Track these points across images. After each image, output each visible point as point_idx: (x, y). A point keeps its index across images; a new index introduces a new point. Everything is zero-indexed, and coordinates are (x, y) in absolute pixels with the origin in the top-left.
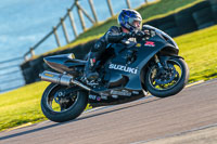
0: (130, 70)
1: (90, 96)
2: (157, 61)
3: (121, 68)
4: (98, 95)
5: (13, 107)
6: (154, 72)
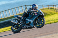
1: (22, 27)
2: (38, 18)
3: (29, 20)
6: (37, 21)
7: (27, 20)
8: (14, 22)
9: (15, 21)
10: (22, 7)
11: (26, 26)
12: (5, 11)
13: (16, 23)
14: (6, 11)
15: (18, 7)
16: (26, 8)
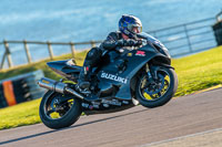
1: (83, 105)
2: (148, 70)
3: (112, 77)
4: (90, 104)
5: (204, 69)
11: (99, 101)
13: (60, 89)
16: (8, 52)
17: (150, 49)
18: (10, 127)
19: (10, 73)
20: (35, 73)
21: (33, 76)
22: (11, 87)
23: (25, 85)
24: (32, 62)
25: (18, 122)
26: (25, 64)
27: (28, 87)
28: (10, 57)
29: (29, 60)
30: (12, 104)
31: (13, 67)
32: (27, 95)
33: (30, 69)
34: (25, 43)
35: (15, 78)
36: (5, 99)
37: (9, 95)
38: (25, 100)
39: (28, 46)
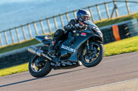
0: (72, 50)
1: (51, 64)
2: (88, 44)
3: (67, 48)
4: (55, 63)
6: (85, 51)
7: (63, 47)
8: (34, 52)
9: (36, 51)
10: (107, 5)
11: (60, 62)
12: (66, 13)
13: (39, 54)
14: (68, 15)
15: (97, 5)
16: (115, 7)
17: (89, 32)
18: (116, 54)
19: (117, 21)
20: (132, 21)
21: (131, 22)
22: (117, 29)
23: (126, 28)
24: (131, 14)
25: (121, 51)
26: (126, 15)
27: (128, 29)
28: (117, 10)
29: (128, 12)
30: (118, 40)
31: (119, 17)
32: (128, 34)
33: (129, 18)
34: (126, 2)
35: (120, 24)
36: (113, 36)
37: (116, 34)
38: (126, 37)
39: (128, 4)
